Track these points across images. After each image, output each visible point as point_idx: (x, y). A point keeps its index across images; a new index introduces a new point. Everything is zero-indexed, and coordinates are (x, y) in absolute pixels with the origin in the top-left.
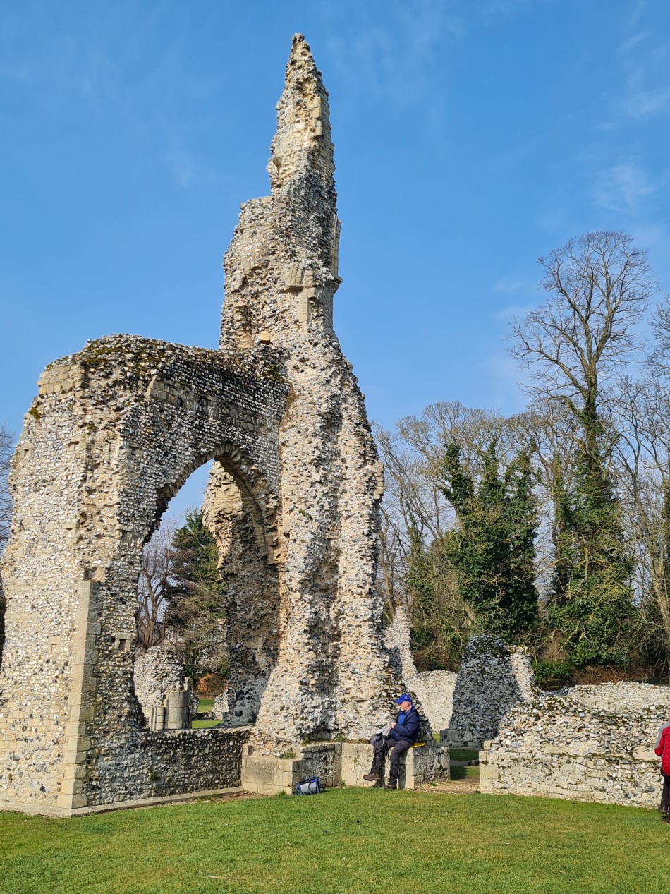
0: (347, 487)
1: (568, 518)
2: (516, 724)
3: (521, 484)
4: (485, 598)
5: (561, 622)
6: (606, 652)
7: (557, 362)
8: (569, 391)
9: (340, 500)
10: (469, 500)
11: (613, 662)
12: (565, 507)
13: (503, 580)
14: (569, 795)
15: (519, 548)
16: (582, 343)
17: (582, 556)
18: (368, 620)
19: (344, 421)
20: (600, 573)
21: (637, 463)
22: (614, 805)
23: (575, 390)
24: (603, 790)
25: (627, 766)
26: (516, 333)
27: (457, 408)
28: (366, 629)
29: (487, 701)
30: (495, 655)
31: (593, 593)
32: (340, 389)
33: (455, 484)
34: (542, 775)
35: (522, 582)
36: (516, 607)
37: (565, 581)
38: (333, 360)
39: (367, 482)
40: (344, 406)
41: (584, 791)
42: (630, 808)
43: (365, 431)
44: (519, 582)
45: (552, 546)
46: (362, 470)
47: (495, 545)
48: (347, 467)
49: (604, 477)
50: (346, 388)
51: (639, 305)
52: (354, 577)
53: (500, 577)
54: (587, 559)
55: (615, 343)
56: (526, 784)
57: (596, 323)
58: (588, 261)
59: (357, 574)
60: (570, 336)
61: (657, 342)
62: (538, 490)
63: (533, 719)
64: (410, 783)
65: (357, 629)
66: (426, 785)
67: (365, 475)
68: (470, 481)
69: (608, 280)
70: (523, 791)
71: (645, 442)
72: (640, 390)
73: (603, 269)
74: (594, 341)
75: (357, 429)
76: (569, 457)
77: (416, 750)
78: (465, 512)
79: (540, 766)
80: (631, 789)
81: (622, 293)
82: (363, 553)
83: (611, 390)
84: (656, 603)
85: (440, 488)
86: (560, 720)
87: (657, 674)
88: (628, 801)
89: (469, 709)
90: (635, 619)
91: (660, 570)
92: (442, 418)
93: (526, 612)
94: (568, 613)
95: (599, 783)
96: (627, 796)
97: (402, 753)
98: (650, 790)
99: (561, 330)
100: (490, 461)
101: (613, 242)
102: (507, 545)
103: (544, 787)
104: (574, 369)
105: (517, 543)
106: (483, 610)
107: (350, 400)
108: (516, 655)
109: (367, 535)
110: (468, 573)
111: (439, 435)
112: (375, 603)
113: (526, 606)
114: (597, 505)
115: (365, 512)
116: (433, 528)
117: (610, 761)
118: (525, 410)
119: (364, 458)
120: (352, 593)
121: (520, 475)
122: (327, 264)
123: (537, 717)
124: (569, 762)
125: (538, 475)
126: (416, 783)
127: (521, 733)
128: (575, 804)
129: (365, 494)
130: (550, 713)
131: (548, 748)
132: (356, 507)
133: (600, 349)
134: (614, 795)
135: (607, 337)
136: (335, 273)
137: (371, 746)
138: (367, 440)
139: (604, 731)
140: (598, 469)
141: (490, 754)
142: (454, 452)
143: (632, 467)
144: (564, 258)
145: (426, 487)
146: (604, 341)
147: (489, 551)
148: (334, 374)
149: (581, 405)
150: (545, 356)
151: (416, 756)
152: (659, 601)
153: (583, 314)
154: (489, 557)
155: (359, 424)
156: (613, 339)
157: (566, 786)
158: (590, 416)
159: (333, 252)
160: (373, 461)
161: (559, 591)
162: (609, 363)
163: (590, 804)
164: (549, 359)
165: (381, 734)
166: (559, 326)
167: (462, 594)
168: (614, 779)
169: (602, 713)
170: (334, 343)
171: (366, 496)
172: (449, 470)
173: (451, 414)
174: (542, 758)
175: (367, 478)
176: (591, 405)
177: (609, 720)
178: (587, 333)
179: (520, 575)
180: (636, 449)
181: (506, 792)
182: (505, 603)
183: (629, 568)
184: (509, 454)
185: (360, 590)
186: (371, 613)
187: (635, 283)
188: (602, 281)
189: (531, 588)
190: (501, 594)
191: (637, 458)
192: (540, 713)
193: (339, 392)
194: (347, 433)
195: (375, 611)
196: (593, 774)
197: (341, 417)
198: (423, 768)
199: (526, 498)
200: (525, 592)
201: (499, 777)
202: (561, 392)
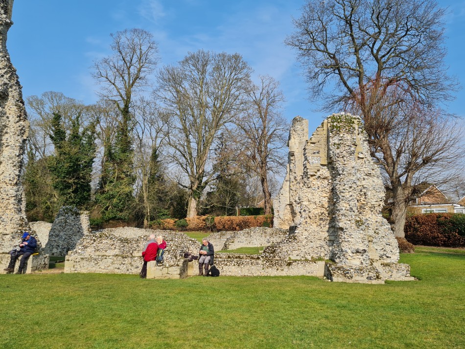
0: (8, 131)
1: (110, 156)
2: (84, 243)
3: (90, 138)
4: (65, 189)
5: (101, 201)
6: (119, 215)
7: (114, 84)
8: (118, 98)
9: (4, 137)
10: (63, 142)
11: (122, 219)
12: (109, 151)
13: (76, 181)
14: (104, 271)
15: (85, 166)
16: (126, 78)
17: (114, 173)
18: (14, 197)
19: (10, 98)
20: (121, 181)
21: (143, 135)
22: (122, 274)
23: (120, 98)
24: (119, 269)
25: (130, 259)
26: (96, 66)
27: (61, 96)
28: (12, 200)
29: (66, 235)
30: (73, 215)
31: (117, 190)
32: (9, 81)
33: (56, 134)
34: (94, 264)
35: (85, 182)
36: (81, 194)
37: (105, 183)
38: (6, 65)
39: (20, 130)
40: (10, 90)
41: (111, 269)
42: (129, 275)
43: (21, 105)
44: (83, 182)
45: (101, 167)
46: (18, 123)
47: (74, 165)
48: (9, 121)
49: (129, 140)
50: (12, 81)
51: (152, 66)
52: (8, 175)
53: (74, 180)
54: (116, 175)
55: (140, 81)
56: (85, 268)
57: (133, 70)
58: (133, 41)
59: (10, 174)
60: (121, 73)
61: (158, 85)
62: (97, 141)
63: (92, 241)
64: (29, 270)
65: (7, 200)
66: (37, 272)
67: (19, 126)
68: (65, 133)
69: (141, 52)
70: (84, 271)
71: (147, 126)
72: (148, 104)
73: (139, 46)
74: (131, 78)
75: (17, 103)
76: (113, 128)
77: (34, 256)
78: (60, 147)
79: (93, 261)
80: (130, 267)
81: (146, 60)
82: (15, 164)
83: (136, 102)
84: (143, 195)
85: (47, 134)
86: (104, 241)
87: (138, 224)
88: (128, 272)
89: (57, 238)
90: (133, 201)
91: (146, 182)
92: (52, 99)
93: (85, 196)
94: (105, 198)
95: (117, 266)
96: (128, 270)
97: (27, 258)
98: (137, 267)
99: (117, 70)
100: (75, 125)
101: (145, 35)
102: (80, 165)
103: (94, 269)
104: (121, 89)
105: (84, 164)
106: (63, 194)
107: (14, 87)
108: (83, 215)
109: (18, 156)
110: (58, 177)
111: (50, 108)
112: (18, 189)
113: (85, 194)
114: (124, 151)
115: (18, 144)
116: (41, 153)
117: (123, 257)
118: (95, 103)
119: (20, 118)
120: (6, 183)
121: (89, 133)
122: (6, 13)
123: (94, 240)
124: (106, 258)
125: (98, 134)
126: (32, 271)
127: (86, 247)
128: (107, 275)
129: (18, 135)
130: (100, 239)
131: (98, 253)
132: (13, 142)
133: (133, 82)
134: (123, 270)
135: (137, 77)
136: (10, 19)
137: (10, 255)
138: (22, 109)
139: (122, 245)
140: (126, 136)
141: (71, 256)
142: (57, 117)
143: (141, 136)
144: (122, 37)
145: (40, 133)
146: (136, 79)
147: (70, 167)
148: (6, 73)
149: (122, 106)
150: (108, 80)
151: (33, 259)
152: (144, 194)
153: (128, 64)
154: (70, 170)
155: (19, 100)
156: (140, 79)
157: (103, 268)
158: (126, 112)
159: (9, 7)
160: (25, 120)
161: (102, 187)
162: (137, 90)
163: (113, 274)
164: (111, 82)
165: (16, 250)
166: (117, 67)
167: (53, 186)
168: (124, 264)
169: (122, 239)
170: (7, 57)
171: (19, 137)
172: (54, 126)
173: (58, 98)
174: (95, 257)
175: (20, 128)
176: (127, 107)
177: (125, 241)
178: (129, 74)
179: (84, 179)
180: (143, 129)
181: (76, 272)
182: (75, 192)
183: (134, 180)
184: (86, 123)
185: (11, 182)
186: (16, 193)
187: (152, 56)
188: (138, 52)
189: (89, 186)
190: (74, 187)
191: (143, 133)
192: (96, 239)
193: (8, 82)
194: (11, 104)
195: (18, 193)
196: (115, 263)
197: (8, 95)
198: (36, 264)
199: (91, 144)
200: (86, 187)
201: (74, 266)
202: (114, 98)
